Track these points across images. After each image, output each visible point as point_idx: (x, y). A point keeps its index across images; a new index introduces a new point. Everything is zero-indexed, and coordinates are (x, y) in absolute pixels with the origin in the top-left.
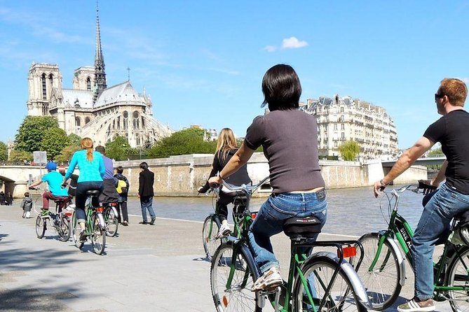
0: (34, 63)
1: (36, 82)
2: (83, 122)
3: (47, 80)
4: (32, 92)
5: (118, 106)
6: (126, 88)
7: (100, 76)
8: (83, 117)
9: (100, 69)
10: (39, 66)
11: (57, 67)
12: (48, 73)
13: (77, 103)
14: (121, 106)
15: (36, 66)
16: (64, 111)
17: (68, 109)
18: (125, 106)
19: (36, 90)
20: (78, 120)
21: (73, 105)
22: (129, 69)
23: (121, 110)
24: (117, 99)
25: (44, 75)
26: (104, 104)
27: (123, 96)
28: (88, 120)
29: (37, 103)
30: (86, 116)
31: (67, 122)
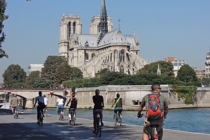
0: (64, 15)
1: (64, 28)
2: (90, 57)
3: (72, 27)
4: (62, 35)
5: (111, 46)
6: (117, 34)
7: (103, 24)
8: (90, 53)
9: (103, 19)
10: (67, 17)
11: (79, 17)
12: (72, 21)
13: (87, 44)
14: (113, 46)
15: (65, 17)
16: (78, 50)
17: (80, 48)
18: (115, 46)
19: (64, 33)
20: (86, 56)
21: (84, 45)
22: (119, 20)
23: (112, 49)
24: (111, 41)
25: (70, 23)
26: (104, 45)
27: (115, 39)
28: (93, 55)
29: (65, 42)
30: (92, 53)
31: (79, 57)
